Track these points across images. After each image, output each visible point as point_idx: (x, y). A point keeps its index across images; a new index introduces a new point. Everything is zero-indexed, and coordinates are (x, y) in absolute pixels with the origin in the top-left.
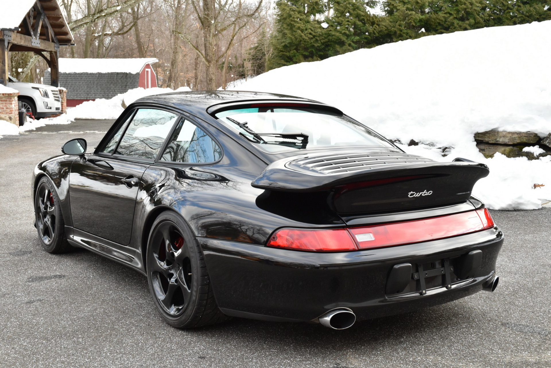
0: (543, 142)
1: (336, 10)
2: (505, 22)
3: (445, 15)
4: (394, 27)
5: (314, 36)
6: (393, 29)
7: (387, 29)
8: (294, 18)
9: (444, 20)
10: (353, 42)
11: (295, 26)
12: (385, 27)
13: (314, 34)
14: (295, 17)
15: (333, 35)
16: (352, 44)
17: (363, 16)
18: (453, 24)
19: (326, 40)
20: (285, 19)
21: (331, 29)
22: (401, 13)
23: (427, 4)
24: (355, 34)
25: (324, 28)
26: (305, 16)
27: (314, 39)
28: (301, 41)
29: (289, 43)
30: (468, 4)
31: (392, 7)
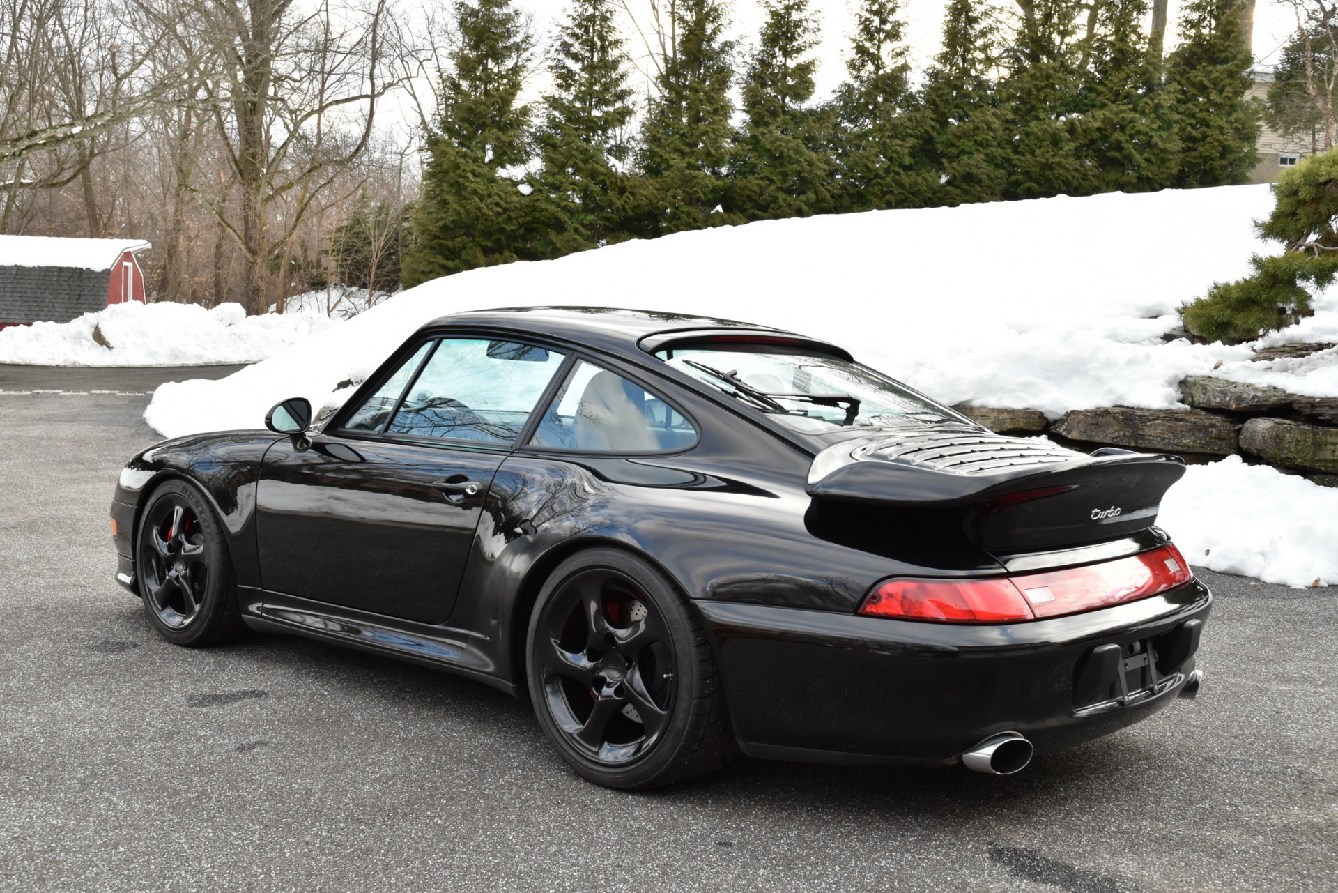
0: (1055, 428)
1: (548, 160)
2: (871, 201)
3: (760, 182)
4: (663, 199)
5: (505, 210)
6: (660, 203)
7: (650, 203)
8: (464, 171)
9: (758, 191)
10: (582, 225)
11: (466, 188)
12: (647, 198)
13: (505, 205)
14: (468, 169)
15: (542, 210)
16: (581, 229)
17: (602, 174)
18: (775, 199)
19: (529, 218)
20: (446, 172)
21: (539, 197)
22: (678, 174)
23: (727, 157)
24: (586, 209)
25: (523, 195)
26: (486, 169)
27: (505, 216)
28: (477, 218)
29: (453, 222)
30: (804, 164)
31: (658, 160)
